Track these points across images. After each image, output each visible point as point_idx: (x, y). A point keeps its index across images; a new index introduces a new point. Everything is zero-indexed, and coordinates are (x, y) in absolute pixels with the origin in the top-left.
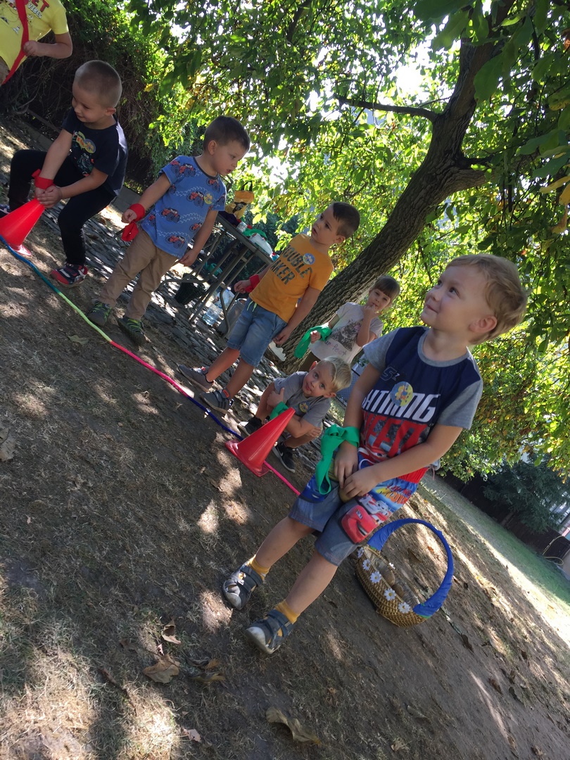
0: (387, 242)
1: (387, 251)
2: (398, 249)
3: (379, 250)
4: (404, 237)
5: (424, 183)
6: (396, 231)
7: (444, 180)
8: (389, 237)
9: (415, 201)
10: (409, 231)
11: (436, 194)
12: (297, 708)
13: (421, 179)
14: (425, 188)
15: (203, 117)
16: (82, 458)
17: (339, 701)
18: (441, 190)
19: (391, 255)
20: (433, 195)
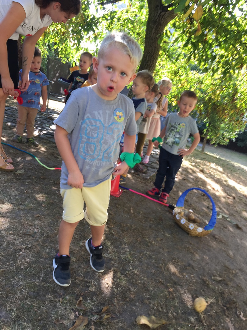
0: (147, 60)
1: (149, 63)
2: (153, 61)
3: (146, 65)
4: (154, 54)
5: (152, 26)
6: (149, 53)
7: (160, 21)
8: (147, 57)
9: (152, 35)
10: (155, 51)
11: (160, 28)
12: (153, 308)
13: (150, 25)
14: (153, 28)
15: (51, 38)
16: (24, 234)
17: (175, 293)
18: (161, 25)
19: (152, 65)
20: (158, 29)
